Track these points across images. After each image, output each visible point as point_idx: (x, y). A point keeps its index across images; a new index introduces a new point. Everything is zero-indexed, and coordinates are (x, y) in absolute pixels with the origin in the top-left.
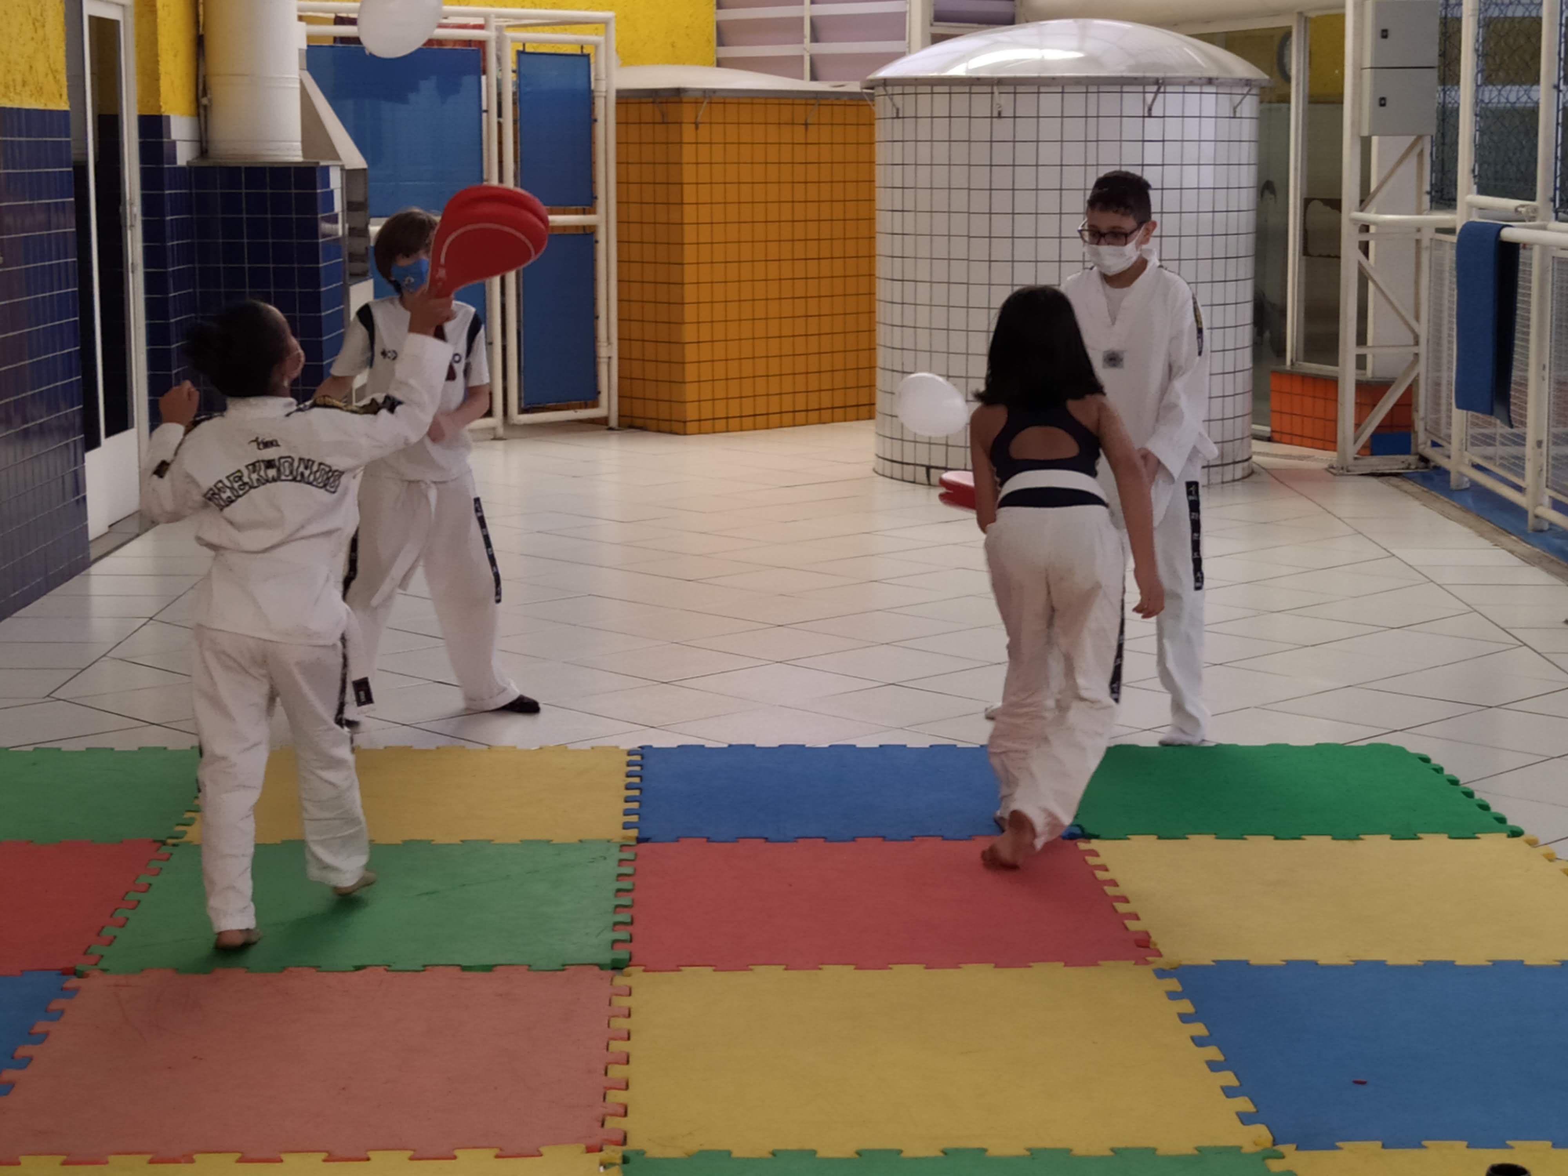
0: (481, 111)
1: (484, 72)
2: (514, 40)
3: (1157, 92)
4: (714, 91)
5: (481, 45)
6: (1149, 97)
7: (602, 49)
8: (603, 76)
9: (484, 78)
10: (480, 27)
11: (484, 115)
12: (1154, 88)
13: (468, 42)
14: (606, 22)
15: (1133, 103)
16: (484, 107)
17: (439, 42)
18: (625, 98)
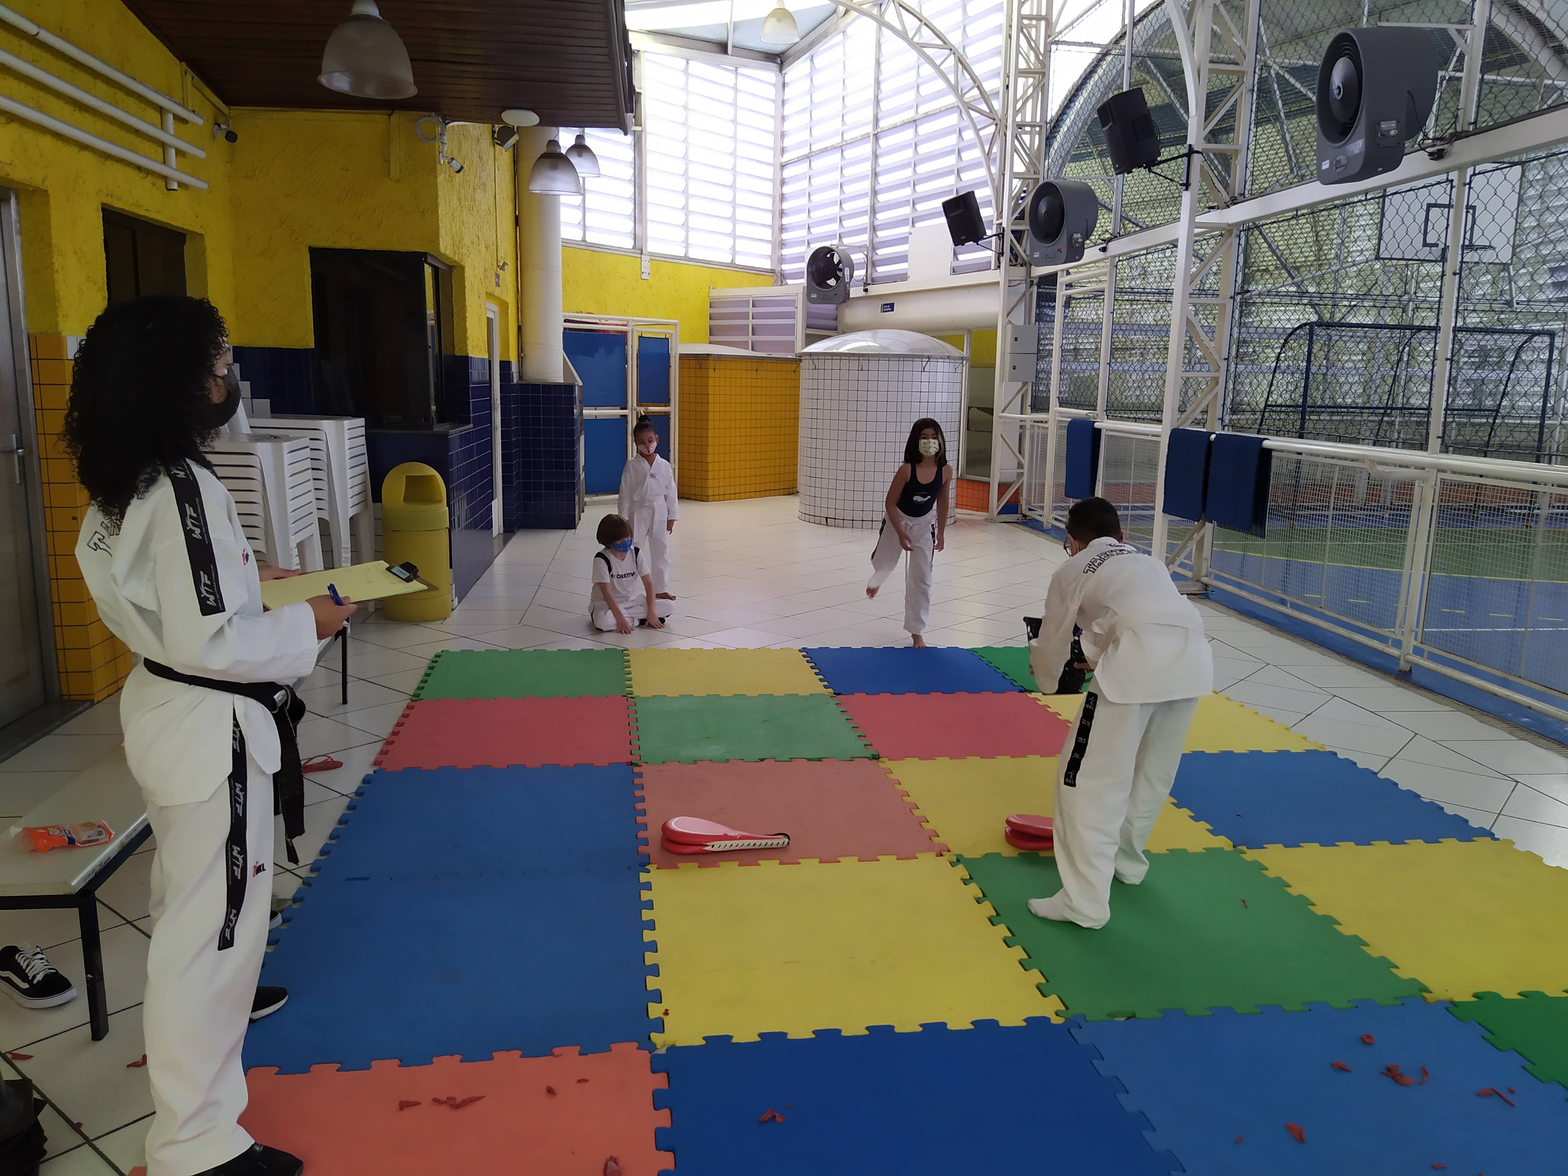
1: (625, 345)
2: (639, 331)
3: (927, 362)
5: (625, 333)
6: (924, 363)
7: (674, 336)
8: (674, 348)
9: (627, 348)
10: (625, 325)
11: (627, 364)
12: (926, 360)
13: (620, 332)
14: (675, 325)
17: (607, 331)
18: (683, 357)
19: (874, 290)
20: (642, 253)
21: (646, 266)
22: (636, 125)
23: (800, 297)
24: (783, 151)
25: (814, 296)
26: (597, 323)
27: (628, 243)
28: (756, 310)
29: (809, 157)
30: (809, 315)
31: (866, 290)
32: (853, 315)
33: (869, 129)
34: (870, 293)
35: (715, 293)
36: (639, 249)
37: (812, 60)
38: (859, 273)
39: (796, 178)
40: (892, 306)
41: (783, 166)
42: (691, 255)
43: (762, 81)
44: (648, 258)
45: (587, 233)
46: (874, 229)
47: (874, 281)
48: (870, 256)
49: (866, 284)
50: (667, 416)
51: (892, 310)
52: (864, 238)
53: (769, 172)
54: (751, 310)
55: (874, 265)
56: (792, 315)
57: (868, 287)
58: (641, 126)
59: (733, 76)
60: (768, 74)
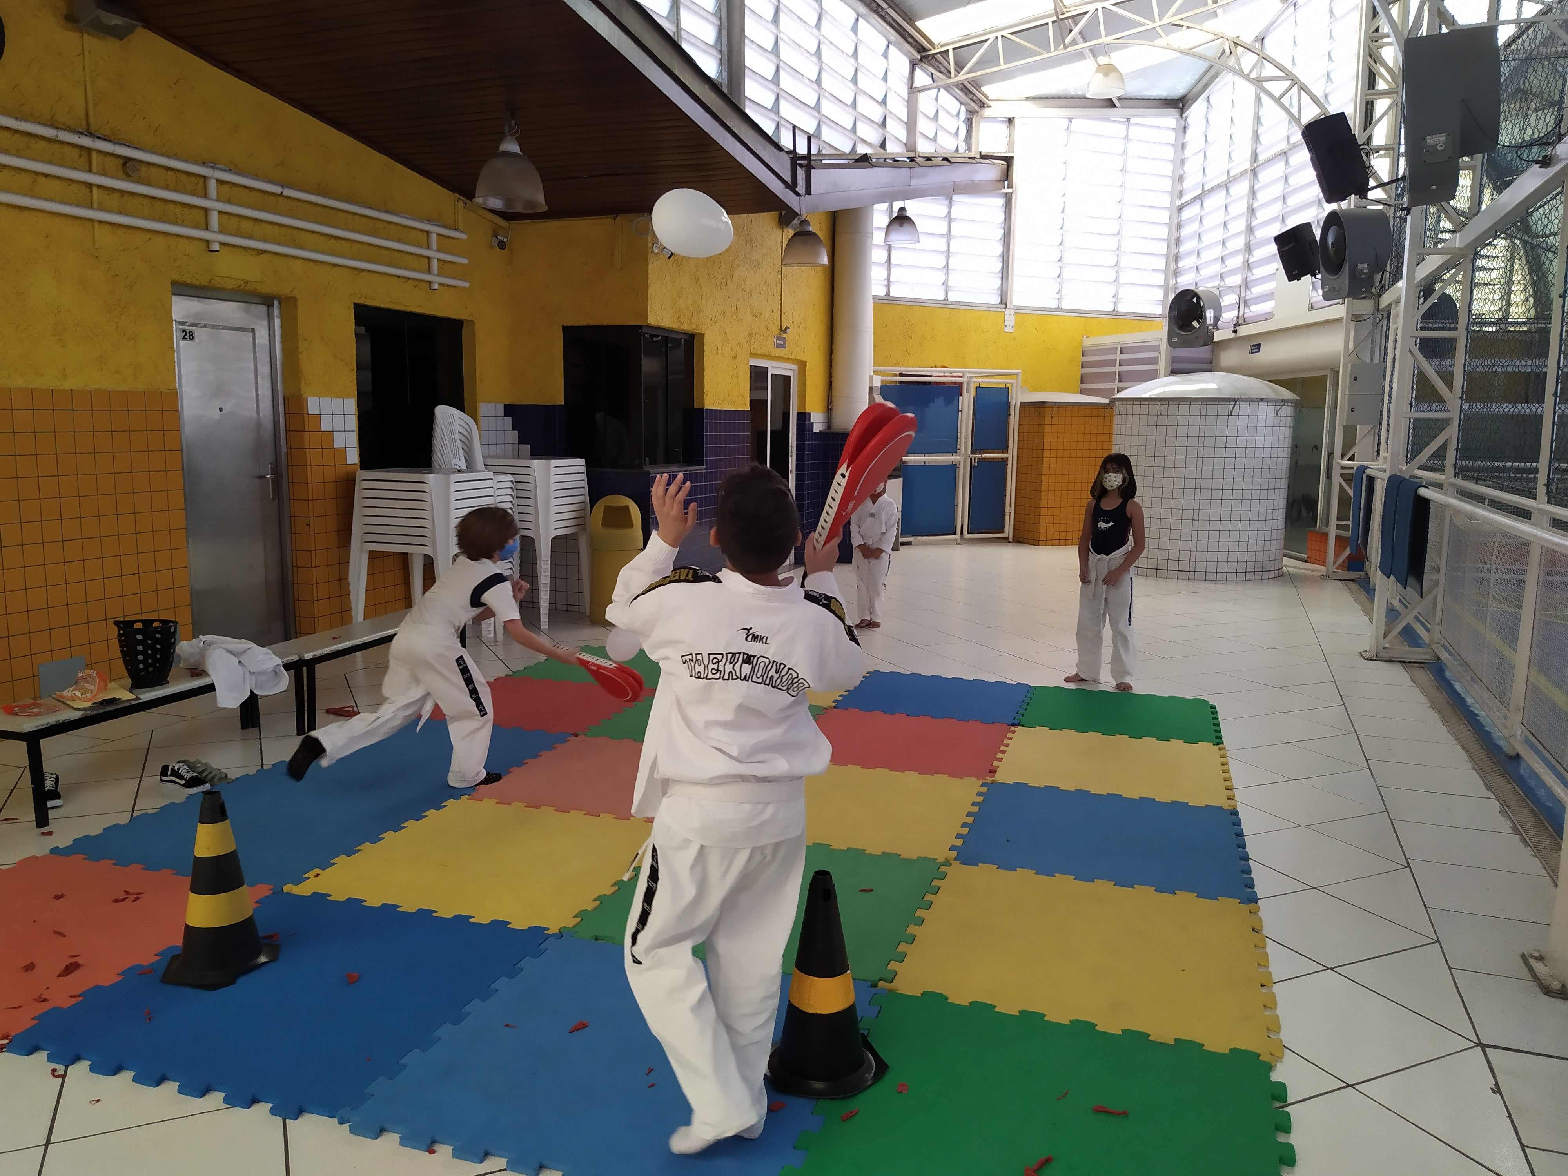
0: (959, 411)
1: (961, 395)
2: (975, 382)
3: (1234, 405)
4: (1060, 403)
5: (961, 384)
6: (1231, 407)
7: (1015, 385)
8: (1014, 396)
9: (960, 398)
10: (961, 377)
11: (960, 413)
12: (1233, 403)
13: (955, 383)
14: (1017, 374)
15: (1224, 409)
16: (960, 409)
17: (944, 383)
18: (1023, 405)
19: (1243, 331)
20: (1006, 307)
21: (1010, 319)
22: (1008, 187)
23: (1165, 341)
24: (1181, 194)
25: (1175, 340)
26: (931, 376)
27: (995, 300)
28: (1125, 356)
29: (1199, 198)
30: (1174, 360)
31: (1235, 331)
32: (1228, 357)
33: (1247, 165)
34: (1239, 334)
35: (1087, 342)
36: (1004, 302)
37: (1208, 101)
38: (1228, 316)
39: (1190, 220)
40: (1259, 346)
41: (1180, 209)
42: (1064, 306)
43: (1159, 128)
44: (1013, 312)
45: (950, 293)
46: (1248, 266)
47: (1245, 322)
48: (1243, 295)
49: (1236, 325)
50: (1004, 461)
51: (1259, 351)
52: (1235, 280)
53: (1164, 216)
54: (1119, 357)
55: (1246, 304)
56: (1155, 361)
57: (1238, 328)
58: (1012, 187)
59: (1124, 127)
60: (1169, 120)
